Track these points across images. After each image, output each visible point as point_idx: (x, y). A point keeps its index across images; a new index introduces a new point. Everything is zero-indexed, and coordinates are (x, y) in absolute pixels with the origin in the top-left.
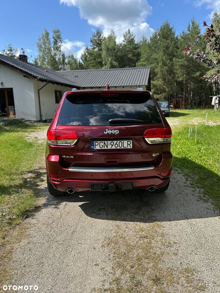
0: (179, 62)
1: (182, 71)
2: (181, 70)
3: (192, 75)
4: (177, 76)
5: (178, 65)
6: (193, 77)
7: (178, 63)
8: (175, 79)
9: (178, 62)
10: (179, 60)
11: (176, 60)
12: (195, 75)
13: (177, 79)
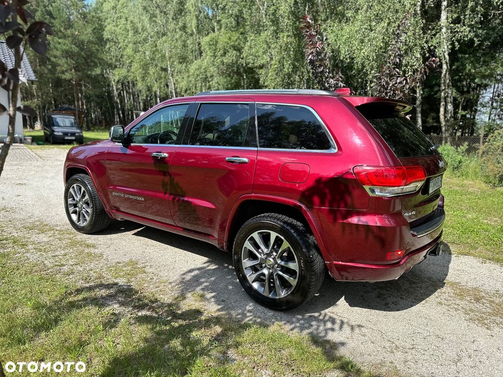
0: (61, 44)
1: (69, 62)
2: (66, 60)
3: (89, 72)
4: (59, 68)
5: (59, 49)
6: (89, 74)
7: (59, 46)
8: (56, 75)
9: (59, 43)
10: (60, 40)
11: (55, 41)
12: (94, 73)
13: (59, 75)
